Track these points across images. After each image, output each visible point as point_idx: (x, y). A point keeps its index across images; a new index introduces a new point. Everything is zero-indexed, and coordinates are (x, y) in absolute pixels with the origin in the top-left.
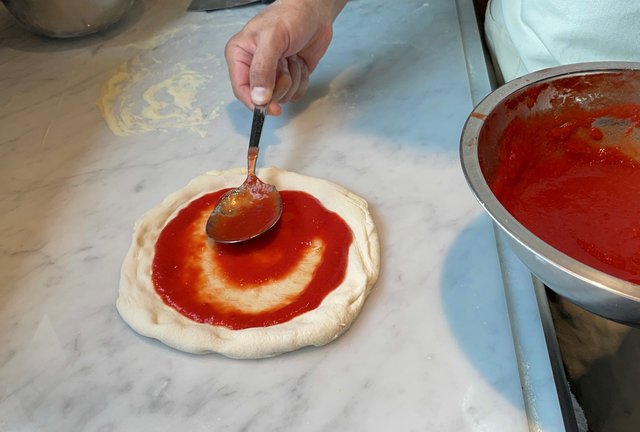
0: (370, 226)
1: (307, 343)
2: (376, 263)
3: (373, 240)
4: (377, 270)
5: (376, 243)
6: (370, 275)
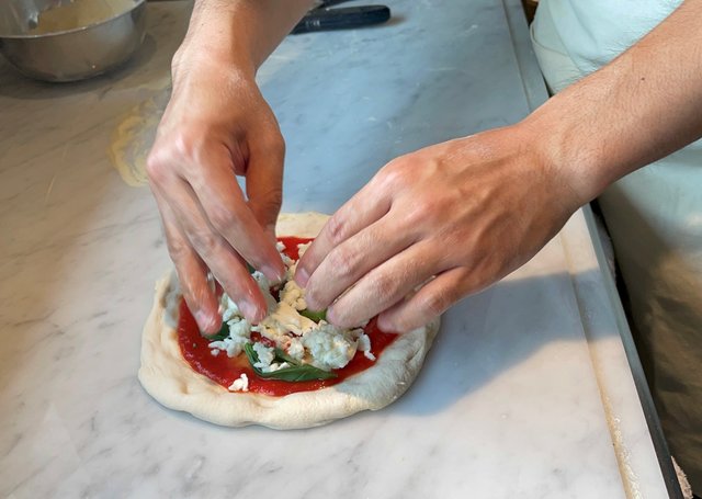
1: (361, 408)
4: (438, 321)
6: (430, 326)
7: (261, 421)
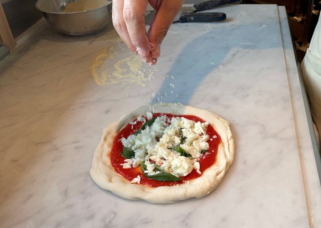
0: (230, 135)
1: (192, 196)
2: (232, 154)
3: (231, 142)
4: (232, 158)
5: (233, 144)
6: (228, 160)
7: (144, 198)
